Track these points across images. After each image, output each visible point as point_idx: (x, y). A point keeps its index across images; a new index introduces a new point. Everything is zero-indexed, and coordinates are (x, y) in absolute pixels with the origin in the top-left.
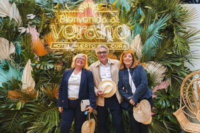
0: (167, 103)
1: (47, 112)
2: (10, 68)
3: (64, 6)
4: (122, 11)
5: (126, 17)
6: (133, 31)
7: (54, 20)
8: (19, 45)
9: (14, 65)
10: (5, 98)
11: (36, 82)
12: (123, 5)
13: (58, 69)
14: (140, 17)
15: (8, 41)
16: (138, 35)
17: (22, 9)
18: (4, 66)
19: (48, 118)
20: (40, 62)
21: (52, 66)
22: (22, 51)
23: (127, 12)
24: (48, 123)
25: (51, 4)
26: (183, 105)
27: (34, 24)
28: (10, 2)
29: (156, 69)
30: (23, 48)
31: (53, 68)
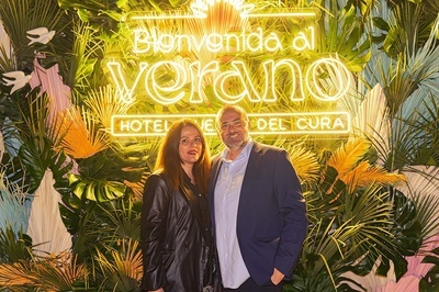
3: (142, 1)
4: (327, 12)
7: (115, 45)
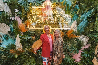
0: (89, 55)
1: (30, 59)
2: (9, 38)
3: (34, 4)
4: (67, 6)
5: (69, 10)
6: (73, 18)
7: (29, 12)
8: (12, 26)
9: (11, 37)
10: (8, 53)
11: (23, 45)
12: (67, 3)
13: (33, 39)
14: (77, 10)
15: (6, 25)
16: (76, 21)
17: (11, 6)
18: (6, 38)
19: (30, 62)
20: (24, 35)
21: (30, 38)
22: (14, 30)
23: (70, 7)
24: (30, 64)
25: (27, 3)
26: (96, 56)
27: (18, 15)
28: (3, 2)
29: (84, 39)
30: (14, 28)
31: (31, 39)
